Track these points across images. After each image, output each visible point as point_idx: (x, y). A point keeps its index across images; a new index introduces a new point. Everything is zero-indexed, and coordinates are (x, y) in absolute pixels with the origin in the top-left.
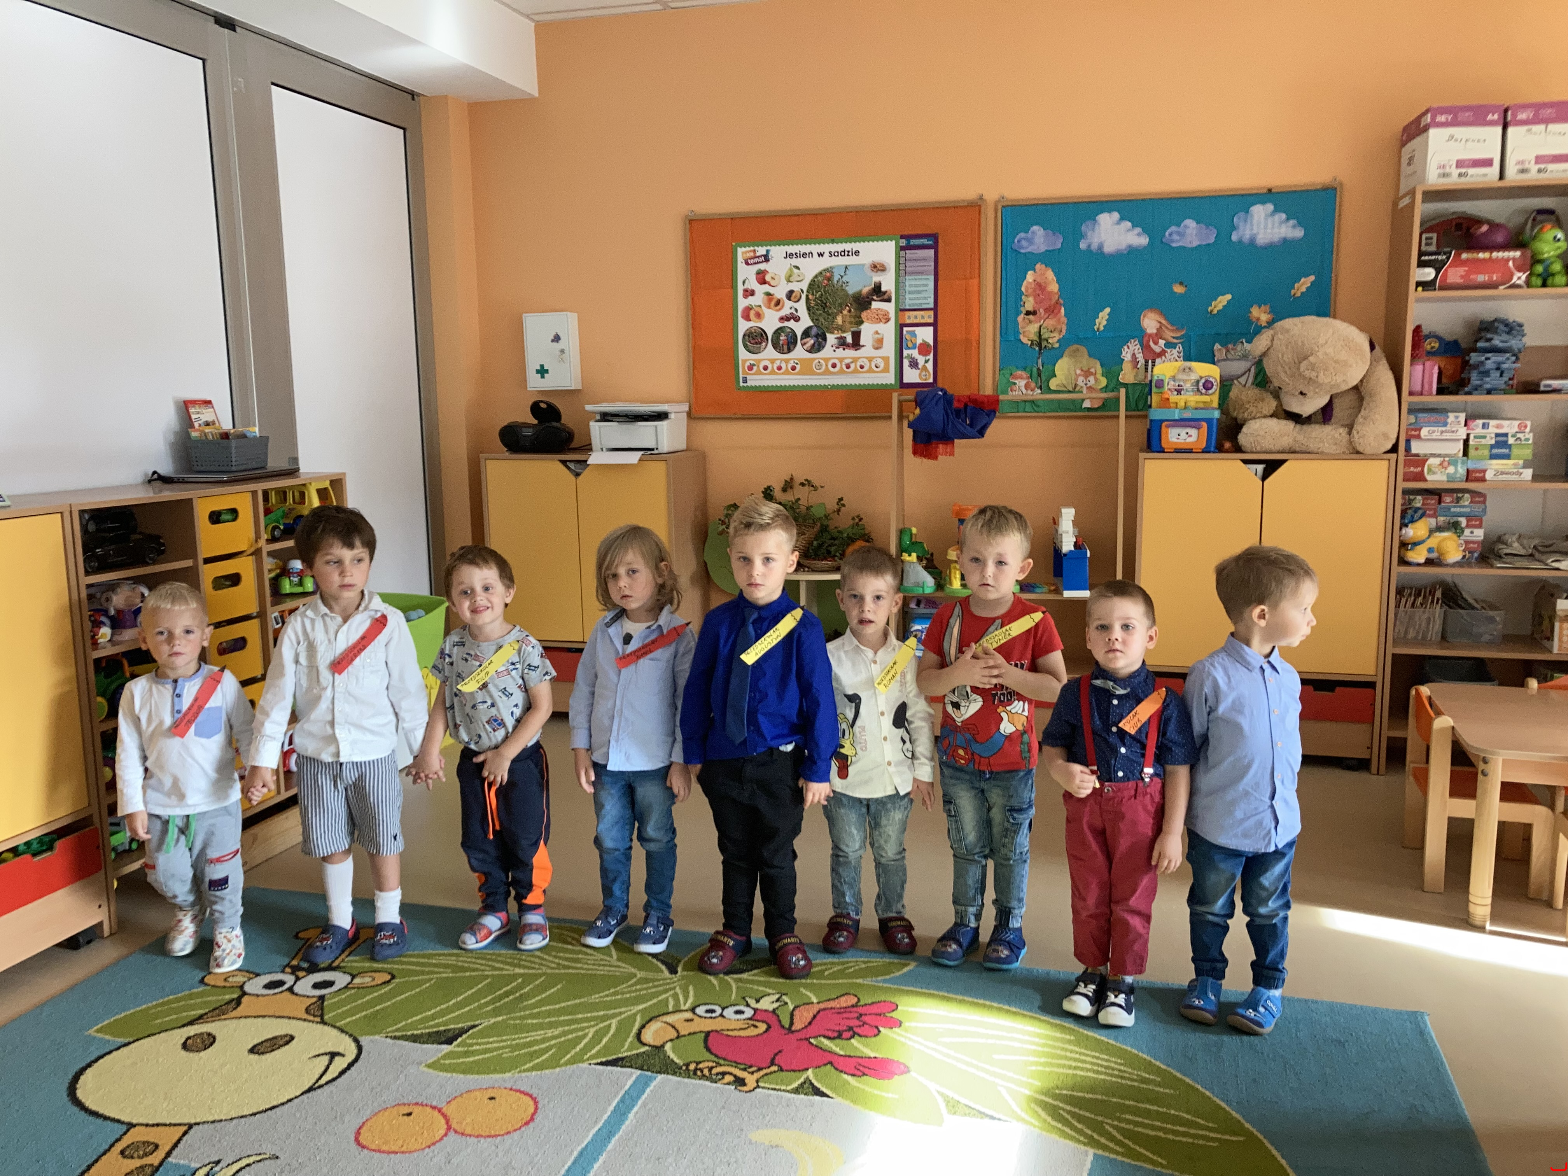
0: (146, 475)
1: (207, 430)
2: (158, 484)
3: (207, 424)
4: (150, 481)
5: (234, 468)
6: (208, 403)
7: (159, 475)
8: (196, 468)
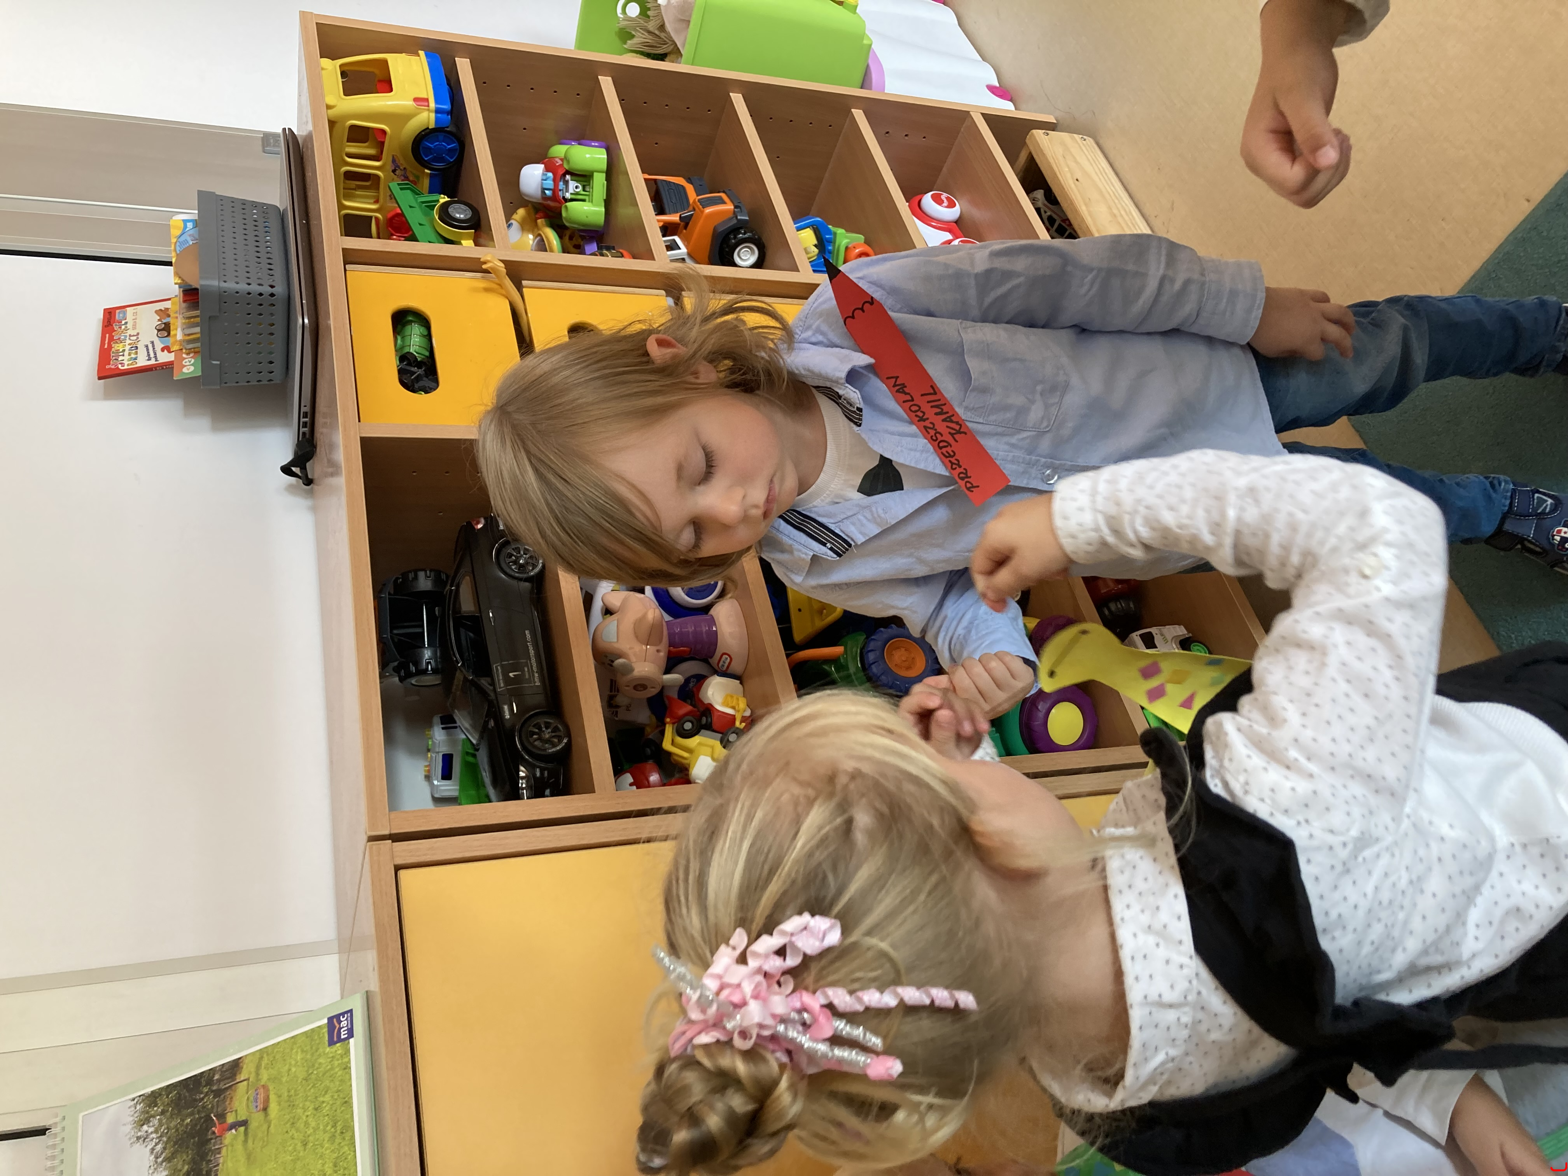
0: (290, 488)
1: (178, 334)
2: (314, 468)
3: (165, 329)
4: (308, 482)
5: (279, 289)
6: (110, 319)
7: (292, 463)
8: (277, 376)
